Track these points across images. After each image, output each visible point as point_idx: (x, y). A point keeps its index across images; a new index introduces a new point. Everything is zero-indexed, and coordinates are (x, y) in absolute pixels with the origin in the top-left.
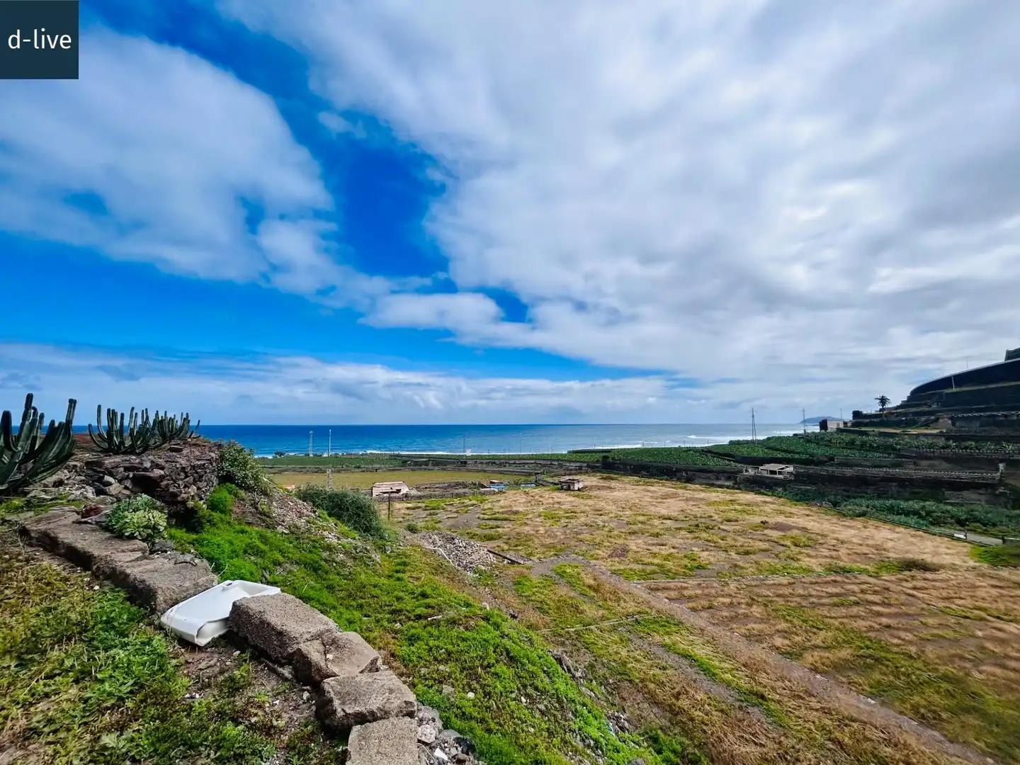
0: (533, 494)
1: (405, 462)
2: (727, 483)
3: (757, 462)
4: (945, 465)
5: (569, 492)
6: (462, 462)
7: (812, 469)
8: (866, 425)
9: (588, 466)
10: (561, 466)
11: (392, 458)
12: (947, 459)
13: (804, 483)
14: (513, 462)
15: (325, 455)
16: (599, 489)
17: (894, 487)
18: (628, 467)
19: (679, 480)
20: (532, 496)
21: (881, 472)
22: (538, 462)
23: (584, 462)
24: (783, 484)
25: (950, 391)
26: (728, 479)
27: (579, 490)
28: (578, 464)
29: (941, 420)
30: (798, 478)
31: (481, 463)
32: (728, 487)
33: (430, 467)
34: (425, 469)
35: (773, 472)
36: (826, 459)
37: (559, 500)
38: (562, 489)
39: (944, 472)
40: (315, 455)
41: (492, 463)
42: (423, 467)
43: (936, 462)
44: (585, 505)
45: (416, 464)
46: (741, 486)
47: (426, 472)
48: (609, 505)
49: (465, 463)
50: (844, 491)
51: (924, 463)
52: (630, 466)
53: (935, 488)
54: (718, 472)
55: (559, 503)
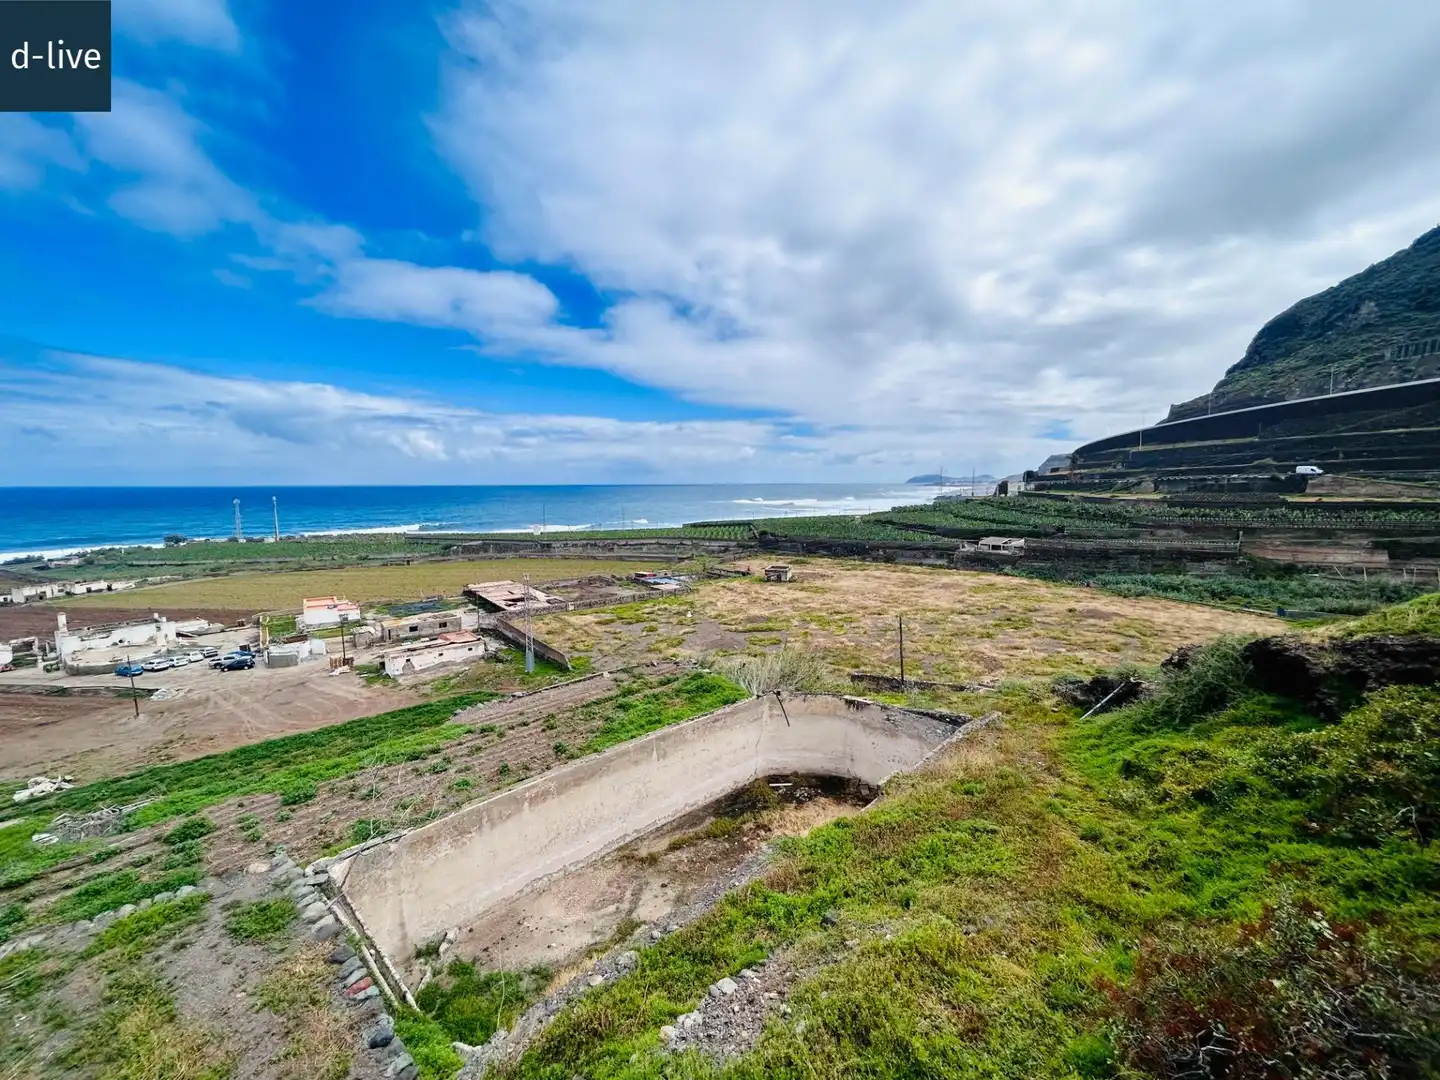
1: (447, 547)
2: (940, 562)
3: (975, 536)
4: (1183, 534)
6: (543, 546)
7: (1045, 542)
8: (1050, 488)
9: (739, 546)
10: (696, 546)
11: (412, 541)
12: (1186, 528)
13: (1036, 558)
14: (624, 542)
15: (271, 540)
17: (1135, 561)
18: (799, 546)
19: (875, 559)
21: (1122, 543)
22: (663, 541)
24: (1012, 561)
25: (1134, 450)
26: (940, 557)
28: (722, 543)
29: (1144, 484)
30: (1030, 554)
31: (575, 546)
32: (941, 567)
33: (491, 553)
34: (484, 558)
35: (995, 547)
36: (1052, 530)
38: (768, 580)
39: (1180, 541)
40: (250, 540)
41: (592, 545)
42: (482, 554)
43: (1174, 532)
45: (467, 550)
46: (959, 565)
47: (485, 563)
49: (549, 546)
50: (1084, 566)
51: (1161, 532)
52: (802, 544)
53: (1177, 559)
54: (928, 549)
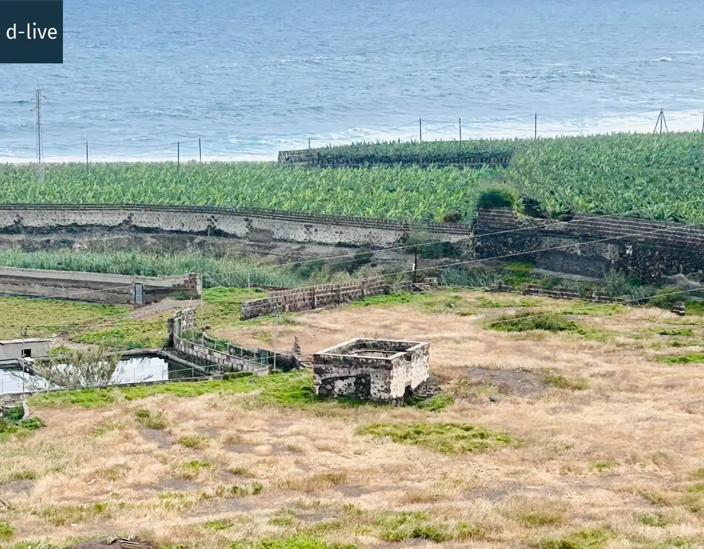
0: (187, 430)
5: (367, 415)
16: (504, 389)
20: (191, 445)
23: (382, 224)
27: (411, 397)
37: (334, 462)
44: (473, 491)
48: (583, 487)
55: (336, 480)
